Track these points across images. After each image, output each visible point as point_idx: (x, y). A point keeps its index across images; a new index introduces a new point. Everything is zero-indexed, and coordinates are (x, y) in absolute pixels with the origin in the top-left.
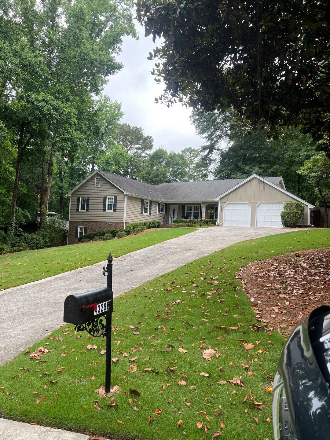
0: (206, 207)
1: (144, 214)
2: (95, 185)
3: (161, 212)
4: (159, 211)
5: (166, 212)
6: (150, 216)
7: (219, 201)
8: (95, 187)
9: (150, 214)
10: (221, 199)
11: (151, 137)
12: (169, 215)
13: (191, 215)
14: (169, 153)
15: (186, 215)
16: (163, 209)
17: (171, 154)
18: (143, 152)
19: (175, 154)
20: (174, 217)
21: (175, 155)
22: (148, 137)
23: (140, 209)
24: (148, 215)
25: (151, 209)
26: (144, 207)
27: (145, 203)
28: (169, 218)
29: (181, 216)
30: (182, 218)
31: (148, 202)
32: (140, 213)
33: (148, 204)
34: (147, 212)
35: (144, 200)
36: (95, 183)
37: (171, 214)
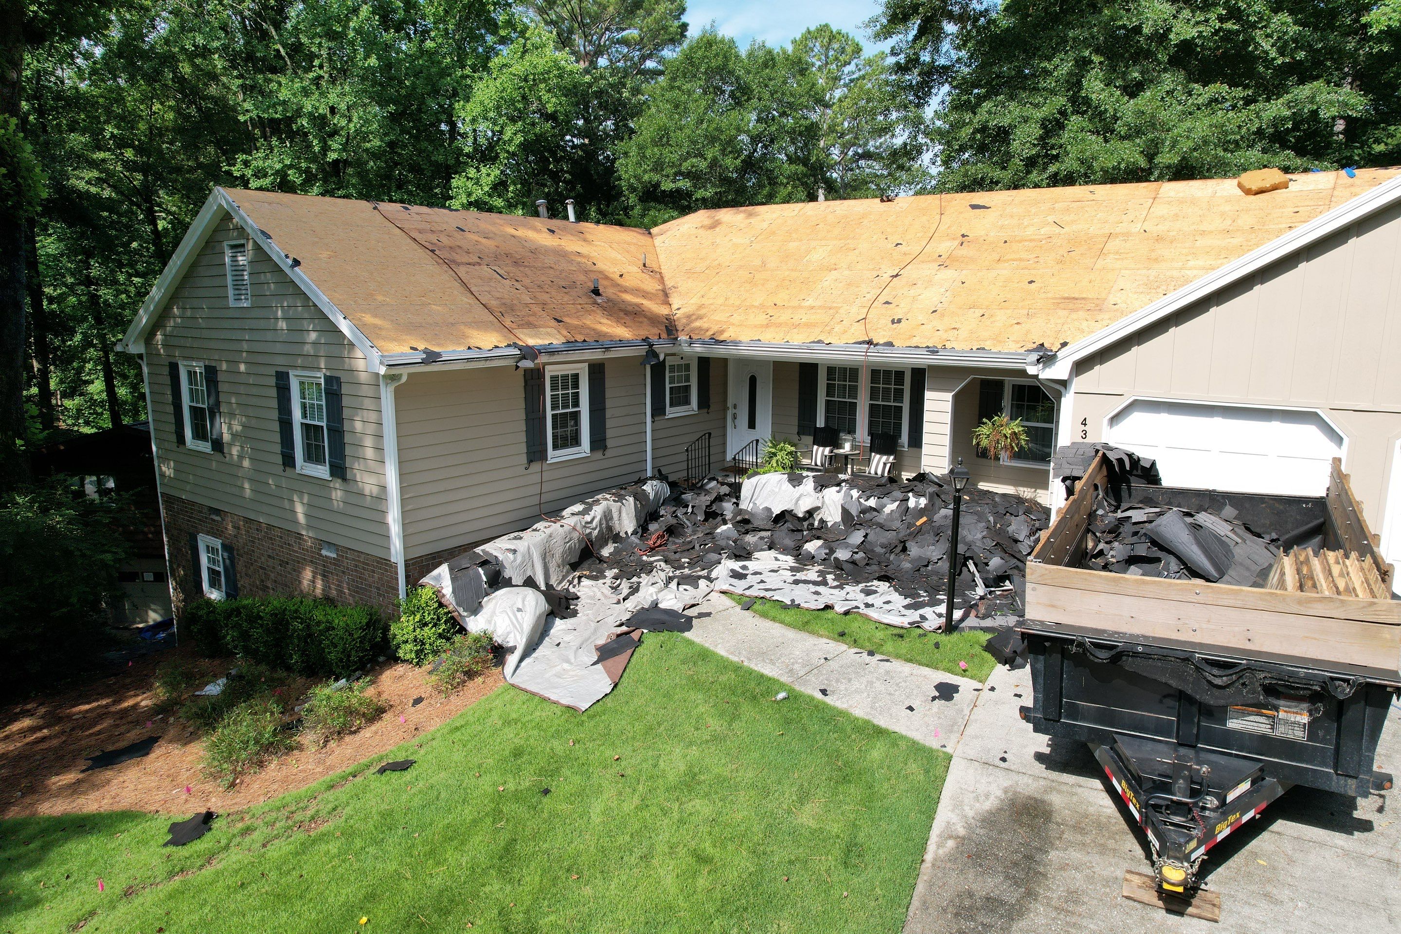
0: (957, 396)
1: (554, 455)
2: (231, 292)
3: (672, 412)
4: (658, 410)
5: (704, 403)
6: (599, 455)
7: (1064, 383)
8: (232, 303)
9: (598, 442)
10: (1078, 368)
13: (853, 422)
14: (743, 51)
15: (820, 423)
16: (687, 389)
17: (750, 55)
18: (650, 56)
23: (524, 434)
24: (584, 455)
25: (604, 409)
26: (549, 413)
27: (554, 388)
28: (724, 427)
29: (795, 421)
30: (798, 434)
31: (576, 377)
32: (524, 459)
33: (576, 385)
34: (575, 441)
35: (547, 368)
36: (229, 278)
37: (735, 407)
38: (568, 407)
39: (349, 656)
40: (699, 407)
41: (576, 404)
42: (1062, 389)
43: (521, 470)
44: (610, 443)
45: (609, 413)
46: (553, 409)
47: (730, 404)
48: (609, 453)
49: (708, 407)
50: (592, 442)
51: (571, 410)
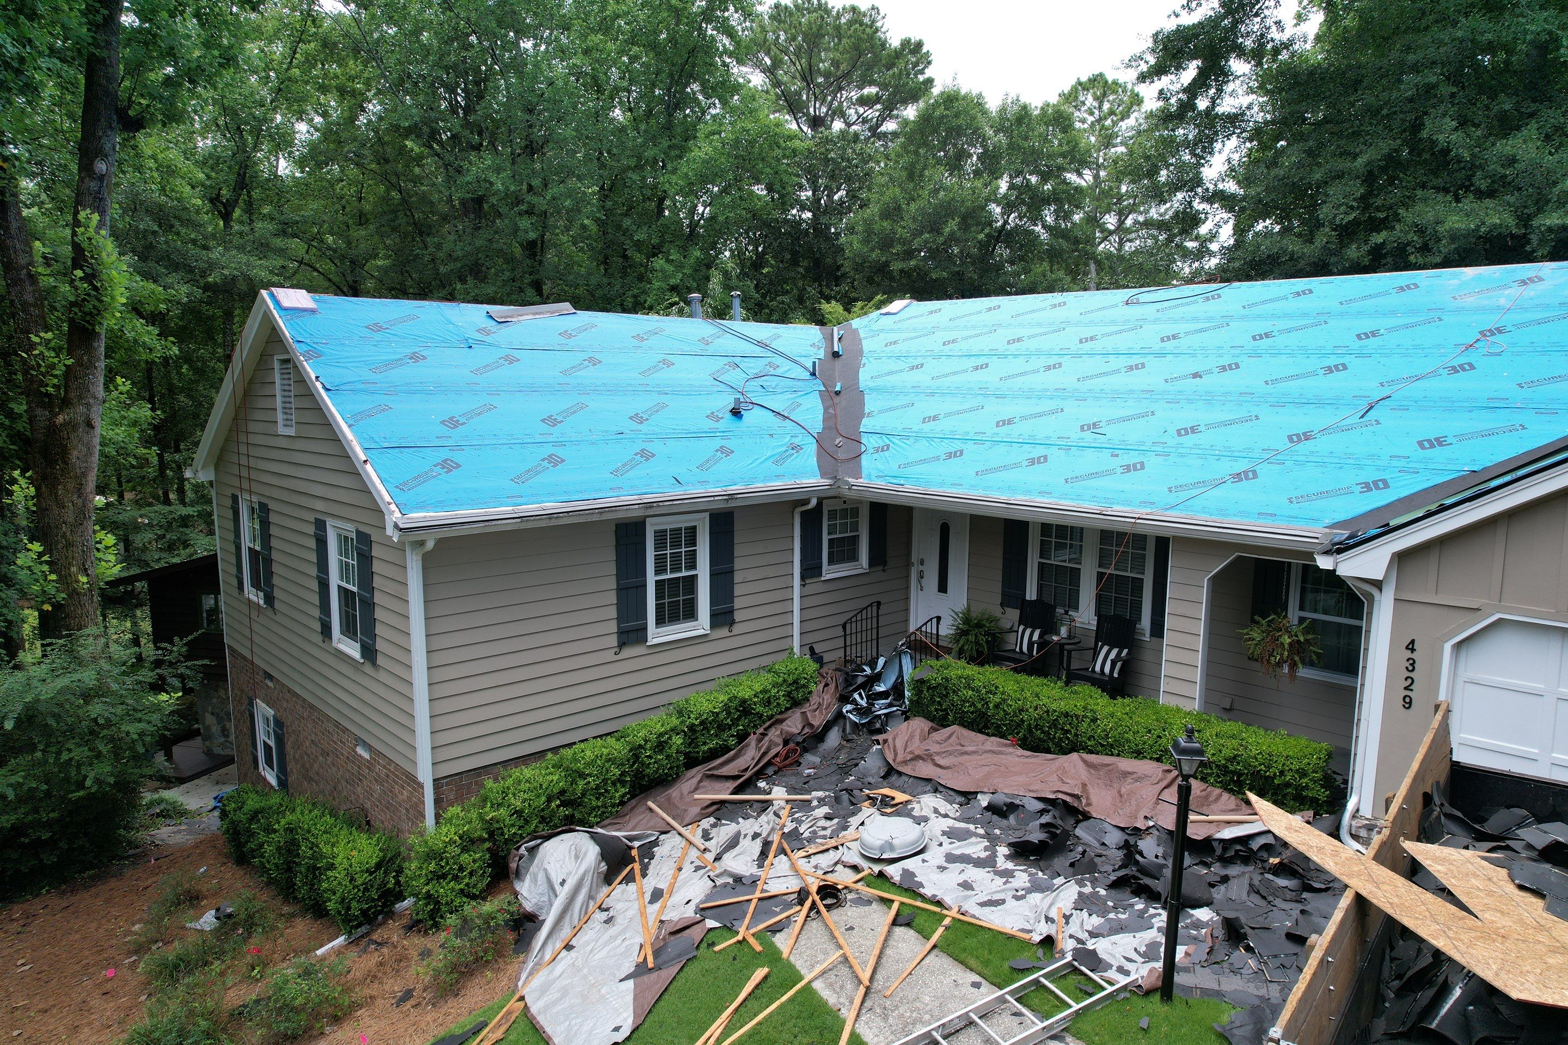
0: (1215, 580)
1: (656, 635)
2: (280, 416)
3: (830, 572)
4: (811, 570)
5: (877, 559)
6: (724, 632)
7: (1378, 584)
8: (280, 429)
9: (723, 617)
10: (1401, 558)
11: (919, 45)
12: (908, 565)
13: (1075, 593)
14: (993, 106)
15: (1031, 594)
16: (854, 540)
17: (1003, 110)
18: (888, 116)
19: (1025, 107)
20: (943, 588)
21: (1023, 115)
22: (906, 43)
23: (614, 607)
24: (701, 632)
25: (731, 572)
26: (651, 579)
27: (660, 544)
28: (907, 588)
29: (998, 588)
30: (1002, 605)
31: (692, 532)
32: (613, 641)
33: (692, 541)
34: (690, 613)
35: (648, 521)
36: (279, 400)
37: (922, 563)
38: (680, 570)
39: (349, 908)
40: (872, 563)
41: (692, 565)
42: (1375, 592)
43: (610, 656)
44: (738, 616)
45: (738, 577)
46: (657, 572)
47: (914, 559)
48: (737, 629)
49: (884, 563)
50: (713, 615)
51: (684, 573)
